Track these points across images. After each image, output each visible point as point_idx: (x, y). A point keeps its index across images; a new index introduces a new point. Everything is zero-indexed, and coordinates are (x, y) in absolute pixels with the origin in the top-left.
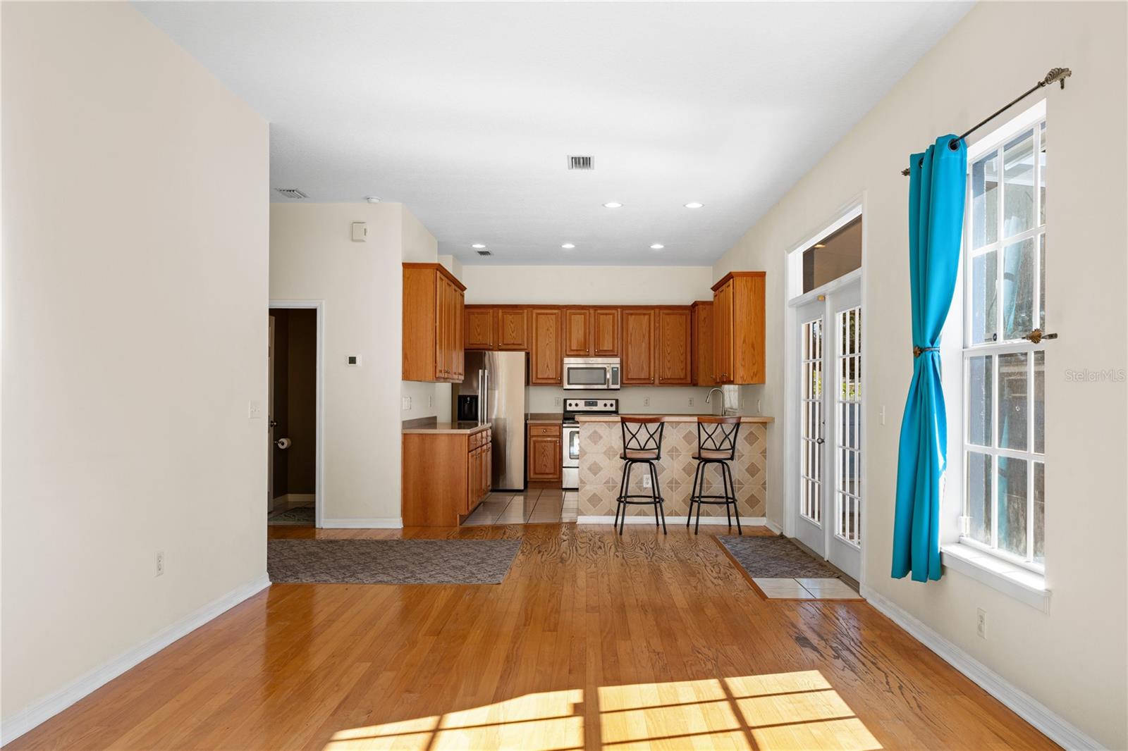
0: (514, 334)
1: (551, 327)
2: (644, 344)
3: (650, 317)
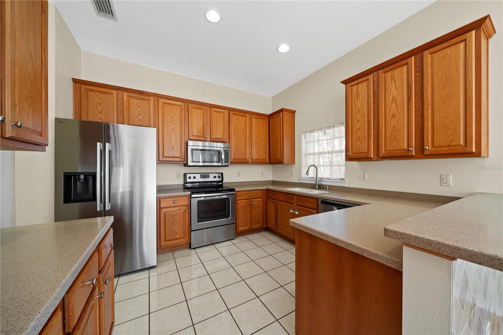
0: (141, 117)
1: (176, 115)
2: (243, 136)
3: (246, 119)
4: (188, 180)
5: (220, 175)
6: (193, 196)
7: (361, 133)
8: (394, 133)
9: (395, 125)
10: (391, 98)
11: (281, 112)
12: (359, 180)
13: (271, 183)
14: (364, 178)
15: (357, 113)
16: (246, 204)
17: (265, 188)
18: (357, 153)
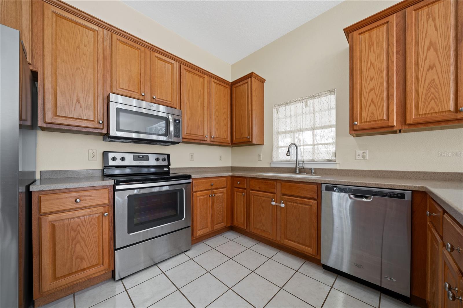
1: (85, 46)
2: (199, 103)
3: (204, 81)
4: (111, 163)
5: (166, 157)
6: (118, 187)
7: (375, 94)
8: (432, 90)
9: (434, 80)
10: (427, 44)
11: (249, 78)
12: (356, 160)
13: (231, 169)
14: (364, 157)
15: (369, 68)
16: (206, 197)
17: (230, 174)
18: (370, 122)
